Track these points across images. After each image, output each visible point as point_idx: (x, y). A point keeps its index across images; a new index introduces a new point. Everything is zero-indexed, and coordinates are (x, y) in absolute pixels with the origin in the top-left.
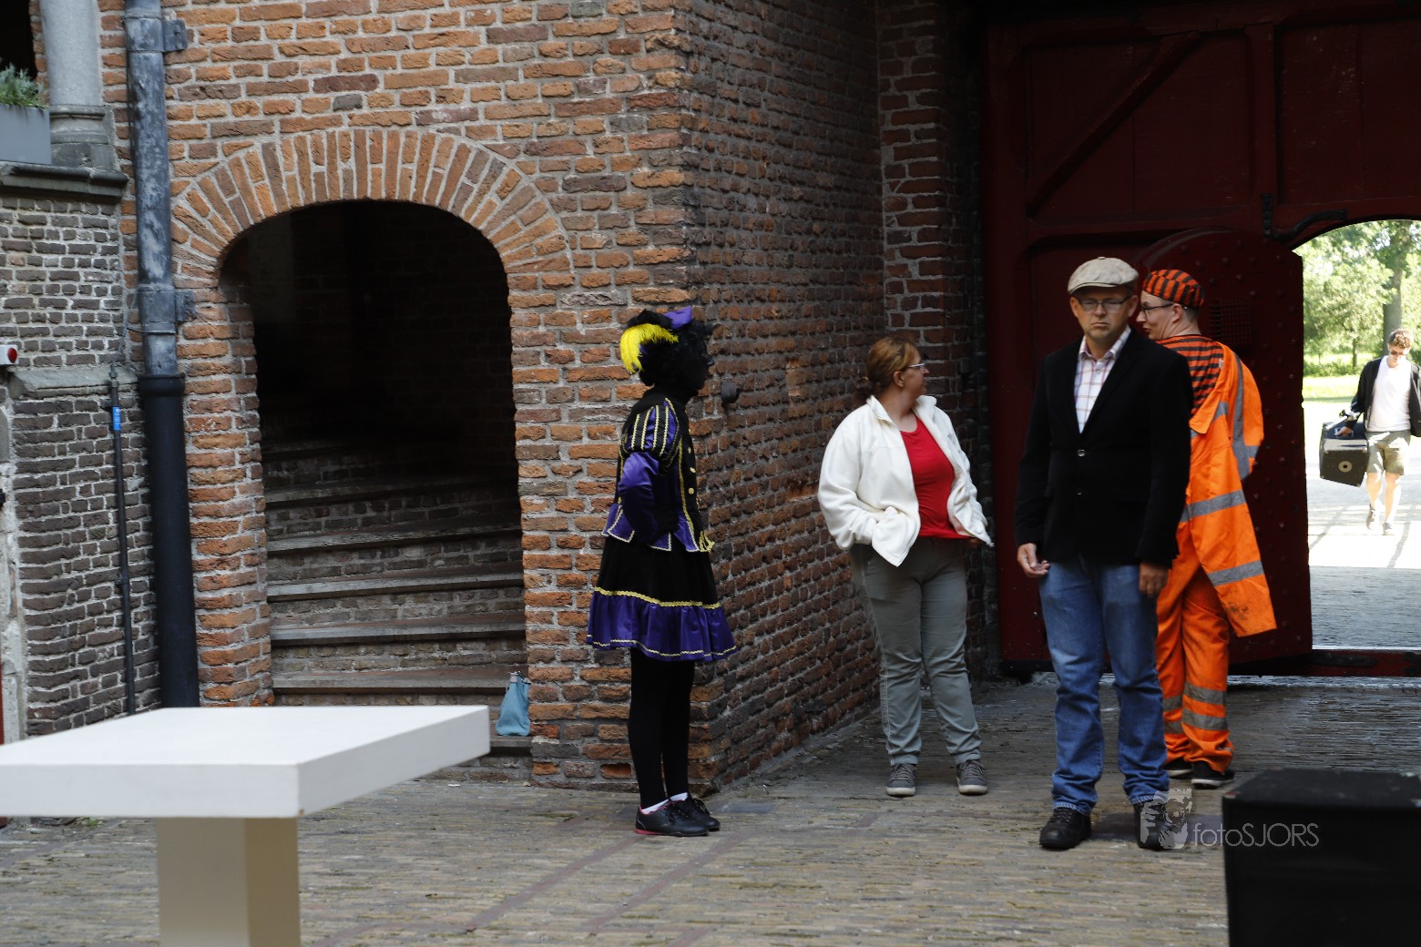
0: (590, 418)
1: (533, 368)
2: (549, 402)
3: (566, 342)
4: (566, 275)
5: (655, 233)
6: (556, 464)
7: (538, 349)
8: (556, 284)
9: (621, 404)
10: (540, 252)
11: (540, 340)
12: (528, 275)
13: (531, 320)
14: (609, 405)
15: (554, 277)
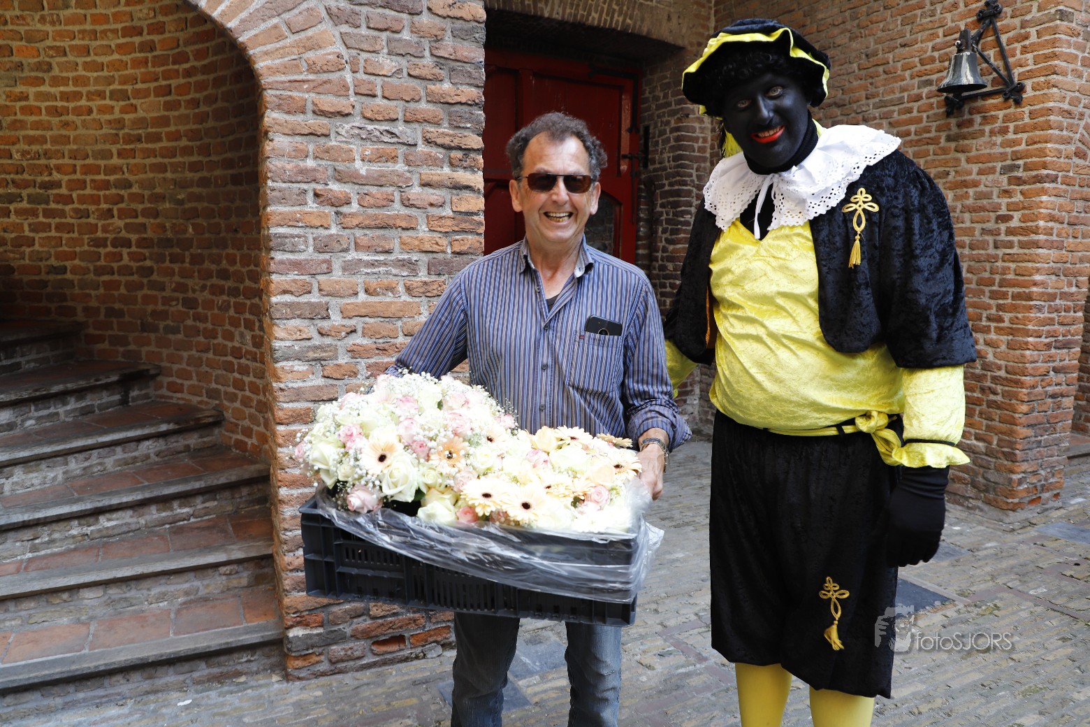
0: (369, 271)
1: (297, 208)
2: (319, 250)
3: (339, 181)
4: (343, 101)
5: (453, 70)
6: (325, 325)
7: (305, 186)
8: (332, 110)
9: (406, 256)
10: (312, 68)
11: (309, 176)
12: (295, 94)
13: (296, 150)
14: (392, 257)
15: (329, 102)
